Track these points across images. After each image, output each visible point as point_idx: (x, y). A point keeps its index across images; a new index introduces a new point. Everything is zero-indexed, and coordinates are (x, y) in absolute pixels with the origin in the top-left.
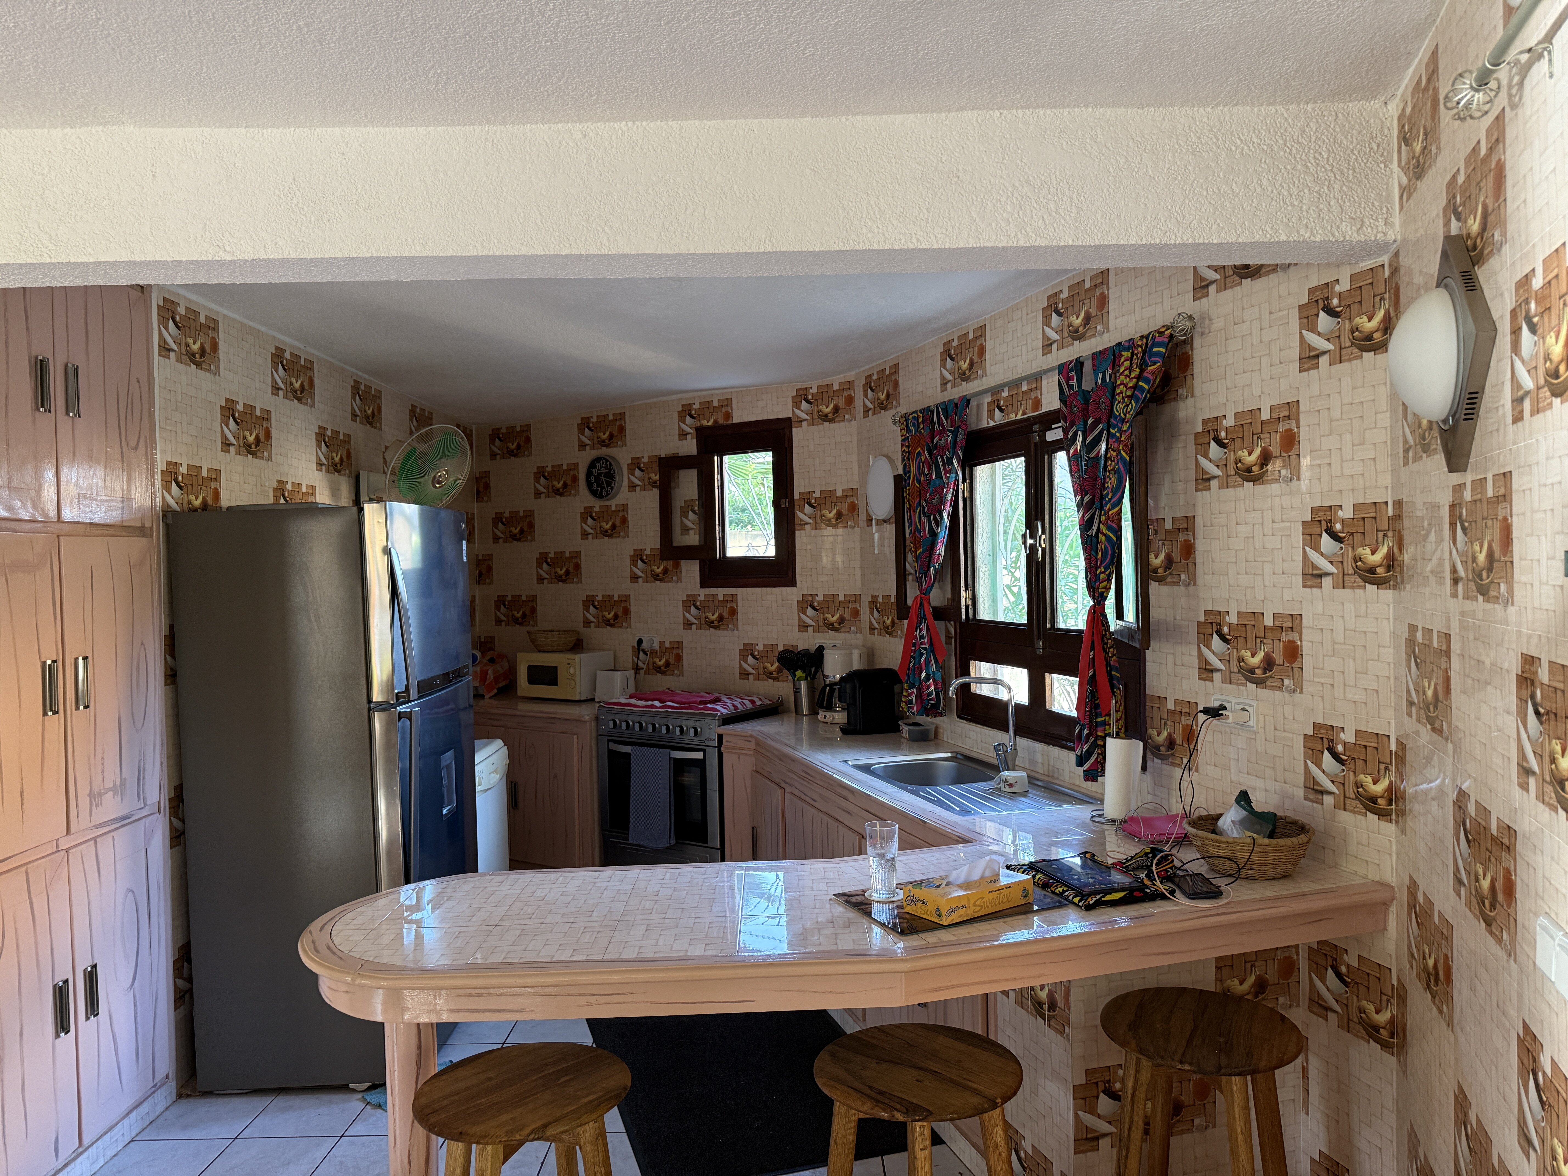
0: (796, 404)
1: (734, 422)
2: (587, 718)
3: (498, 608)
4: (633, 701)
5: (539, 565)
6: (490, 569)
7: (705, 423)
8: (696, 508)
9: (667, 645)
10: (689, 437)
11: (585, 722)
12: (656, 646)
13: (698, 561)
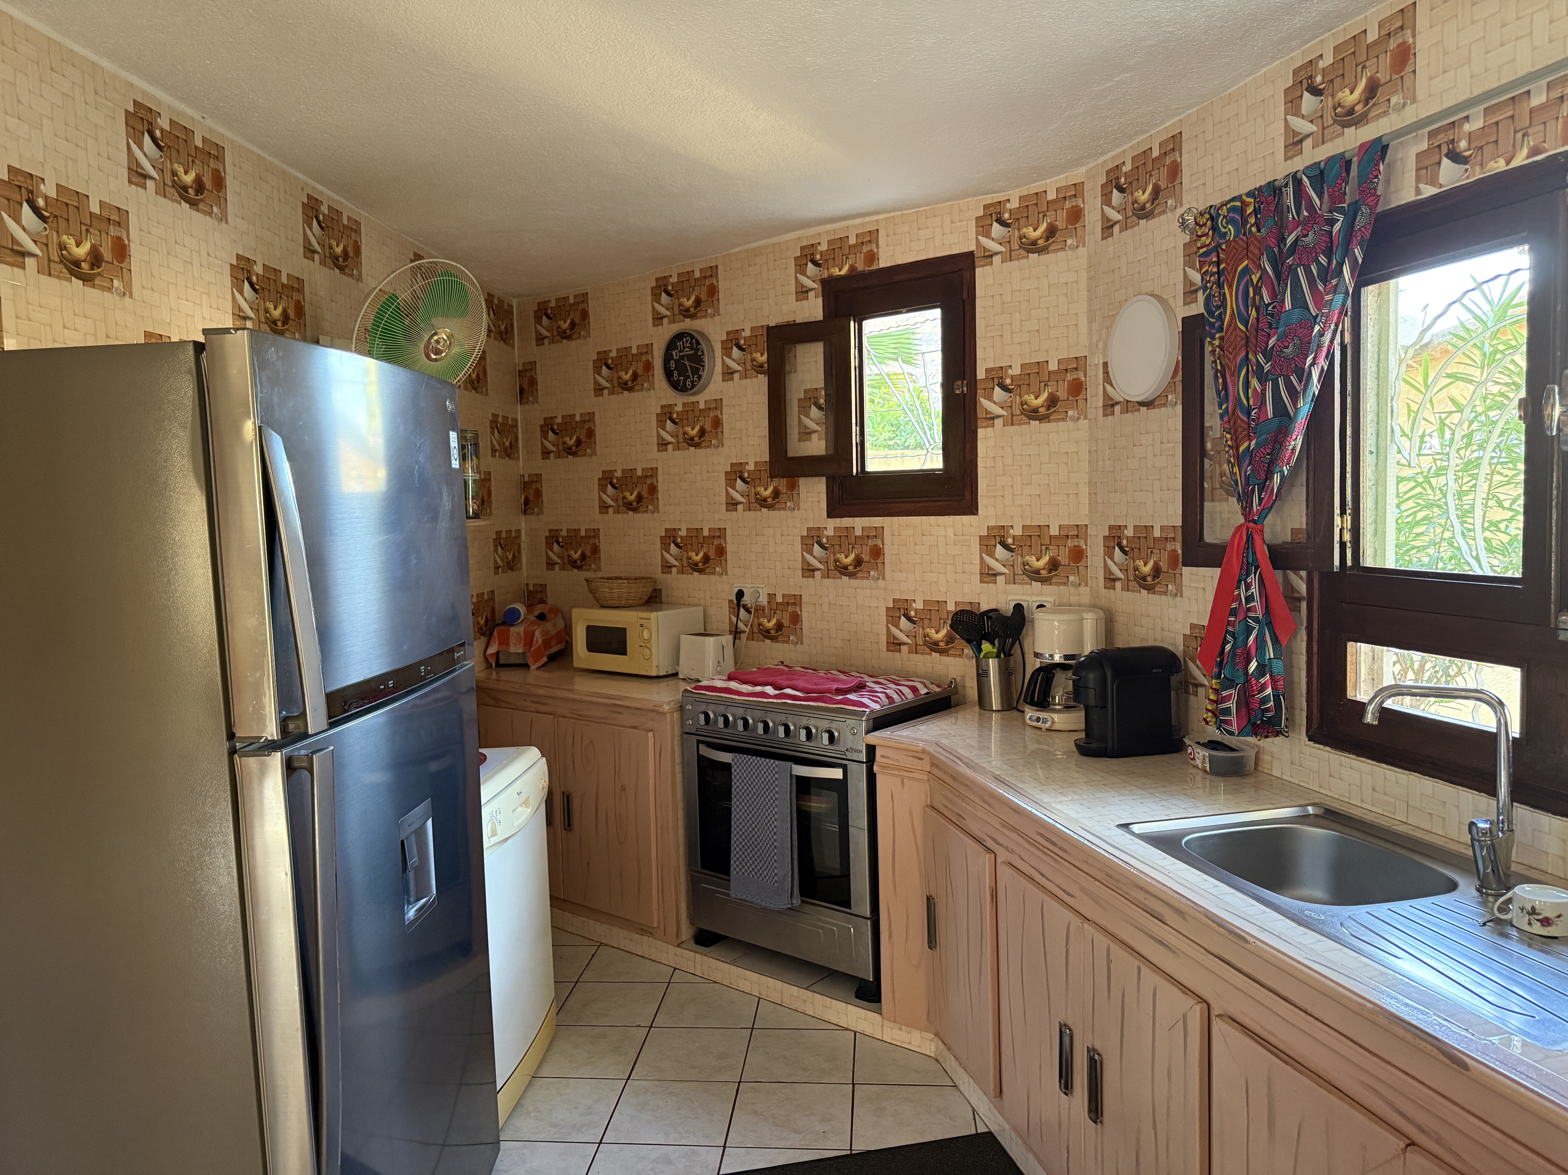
0: (983, 228)
1: (882, 265)
2: (666, 708)
3: (549, 546)
4: (733, 685)
5: (602, 488)
6: (538, 494)
7: (836, 272)
8: (822, 401)
9: (779, 599)
10: (811, 294)
11: (665, 714)
12: (763, 600)
13: (824, 479)
